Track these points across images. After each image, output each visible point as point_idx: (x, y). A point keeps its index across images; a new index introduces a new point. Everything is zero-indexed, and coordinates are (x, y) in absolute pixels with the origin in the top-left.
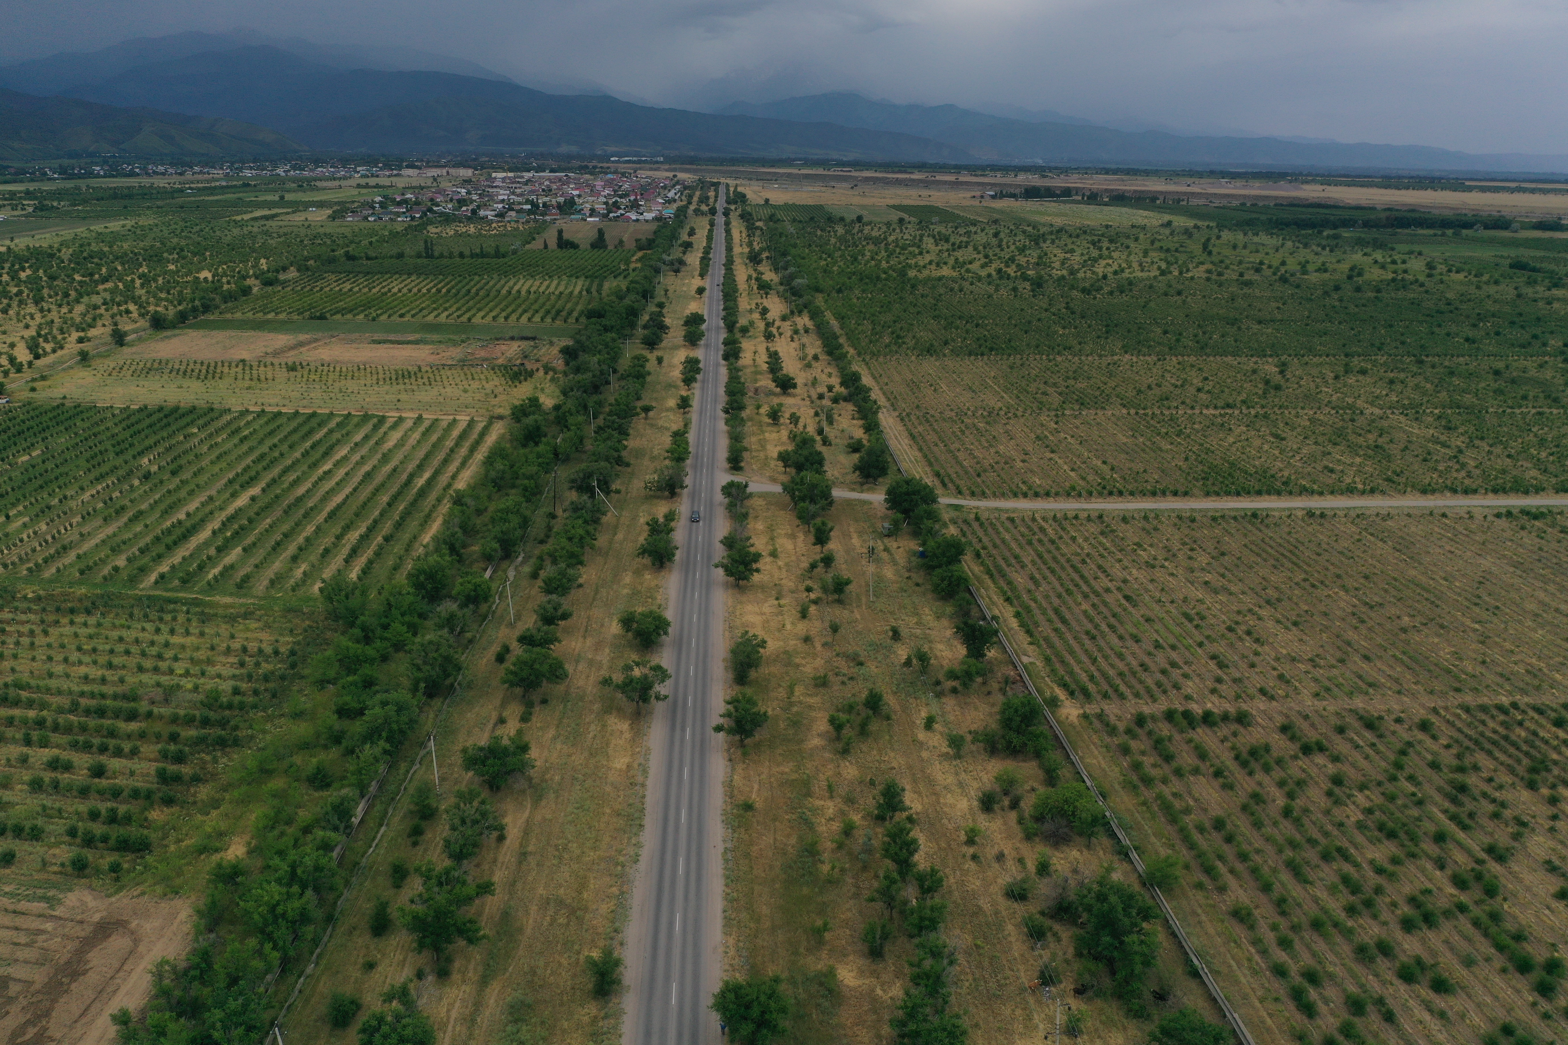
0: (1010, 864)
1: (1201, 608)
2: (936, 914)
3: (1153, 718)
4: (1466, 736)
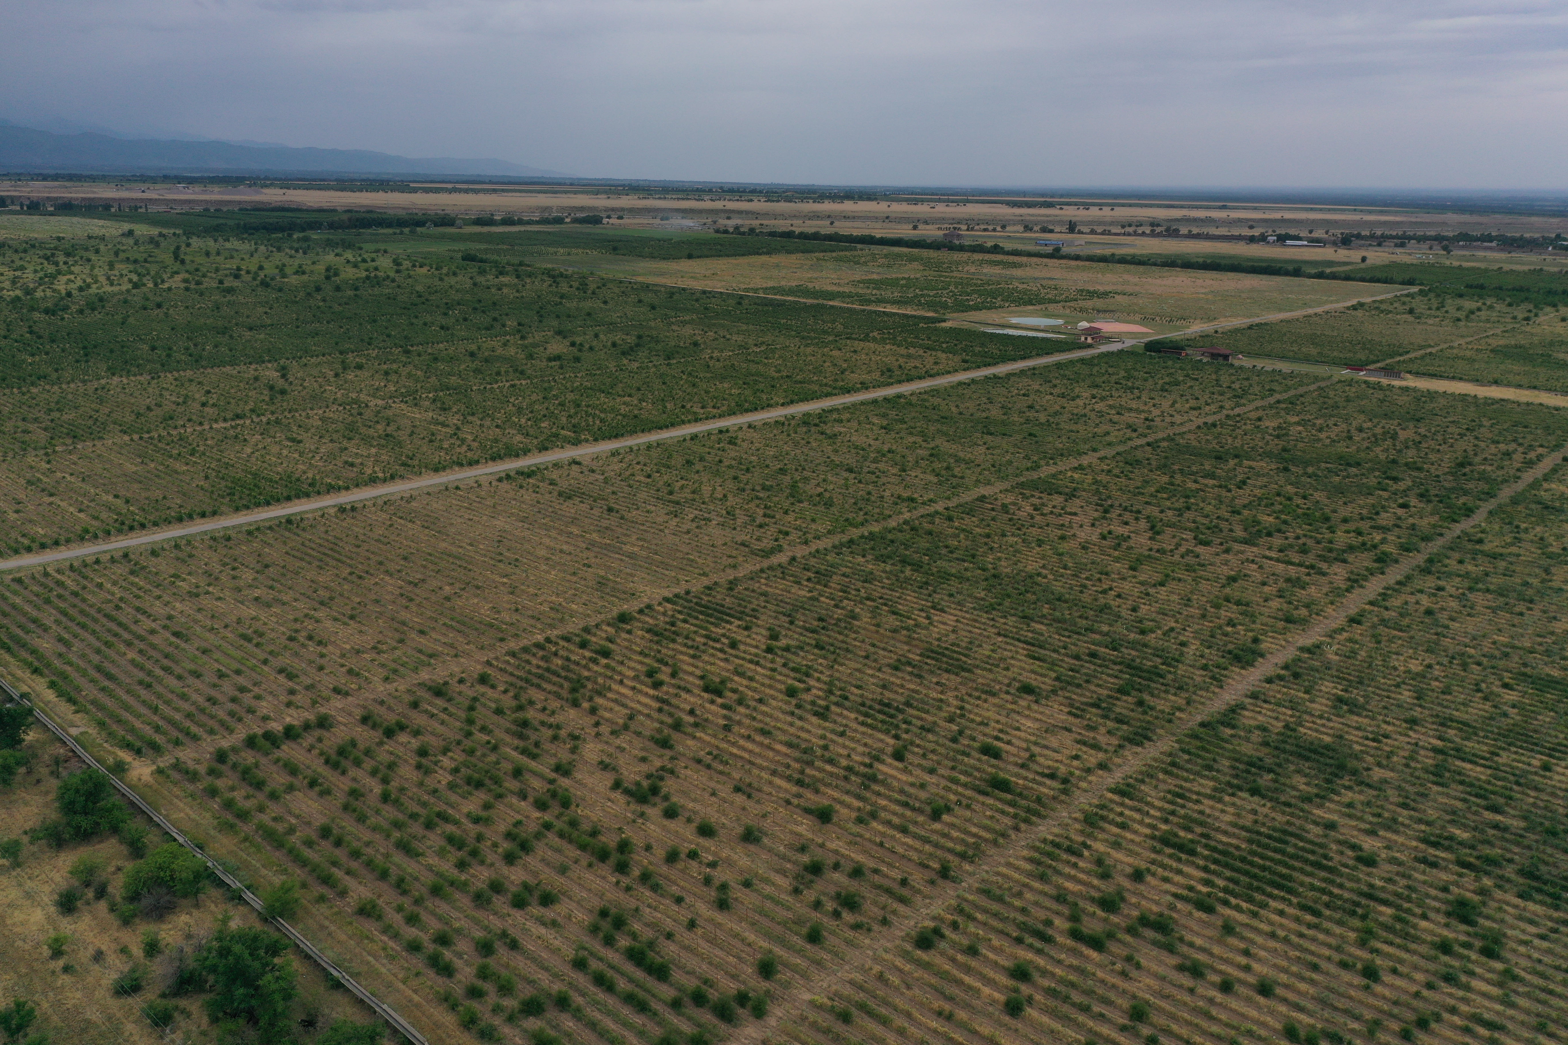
0: (112, 958)
1: (258, 625)
3: (234, 750)
4: (518, 677)
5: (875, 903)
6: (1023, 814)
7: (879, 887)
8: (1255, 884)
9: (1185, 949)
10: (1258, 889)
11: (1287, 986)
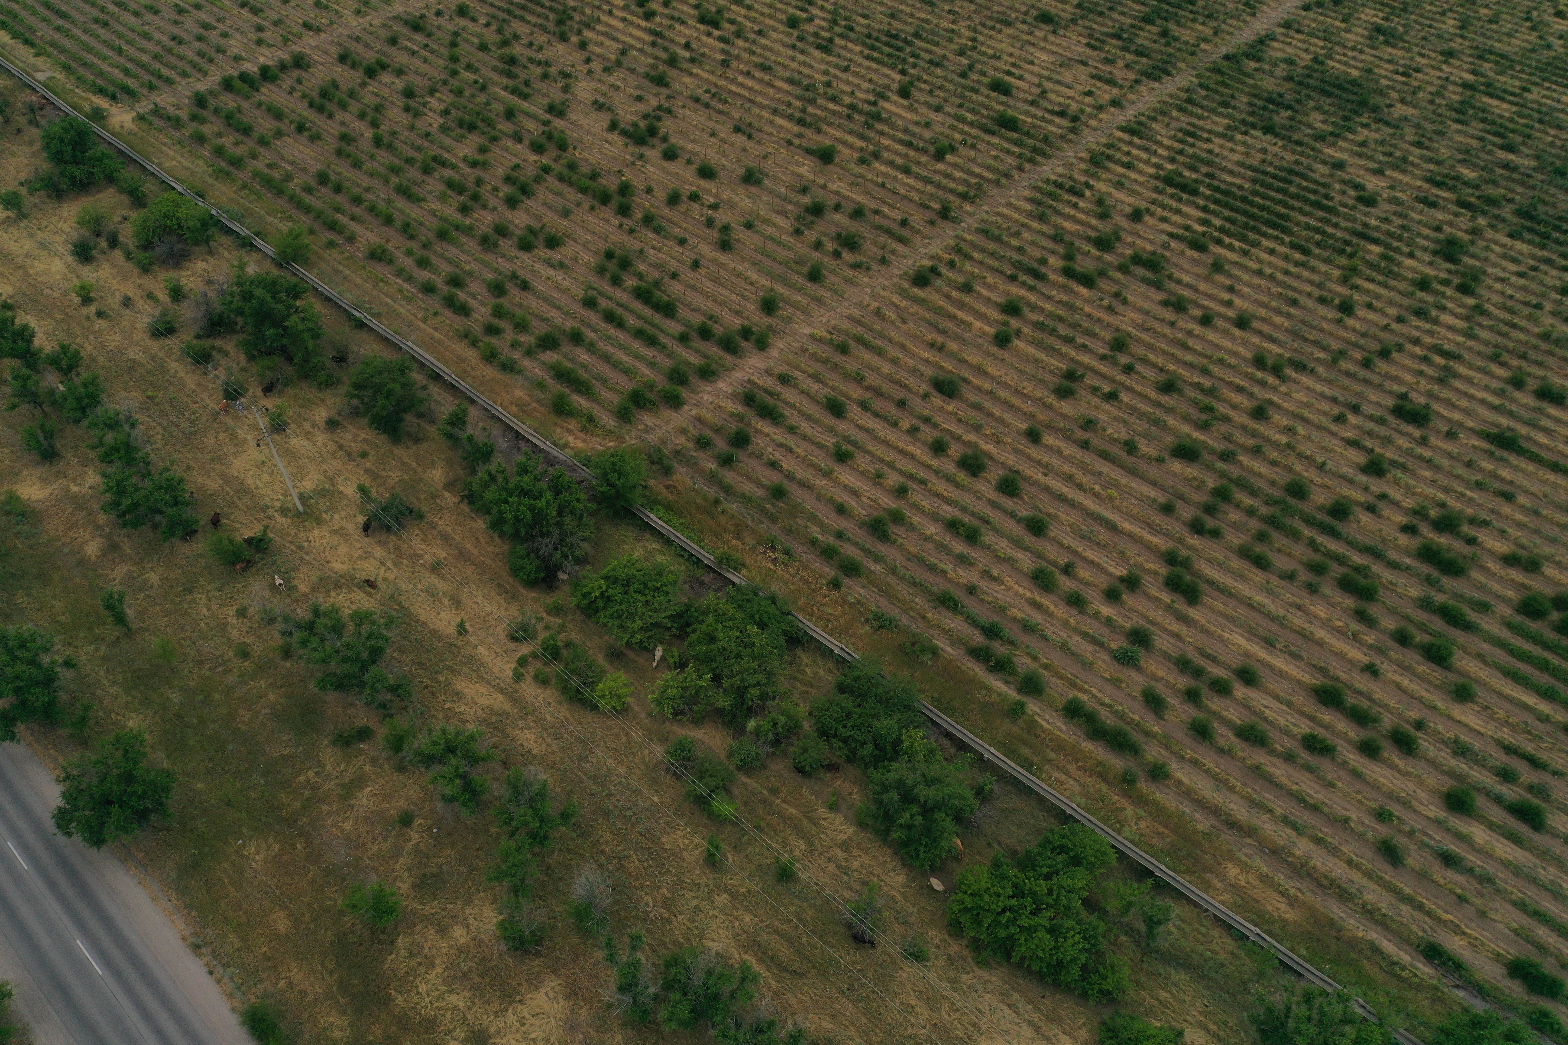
0: (140, 303)
2: (92, 389)
3: (211, 93)
5: (875, 243)
6: (1028, 154)
7: (879, 228)
8: (1252, 223)
9: (1172, 286)
10: (1253, 229)
11: (1263, 320)
